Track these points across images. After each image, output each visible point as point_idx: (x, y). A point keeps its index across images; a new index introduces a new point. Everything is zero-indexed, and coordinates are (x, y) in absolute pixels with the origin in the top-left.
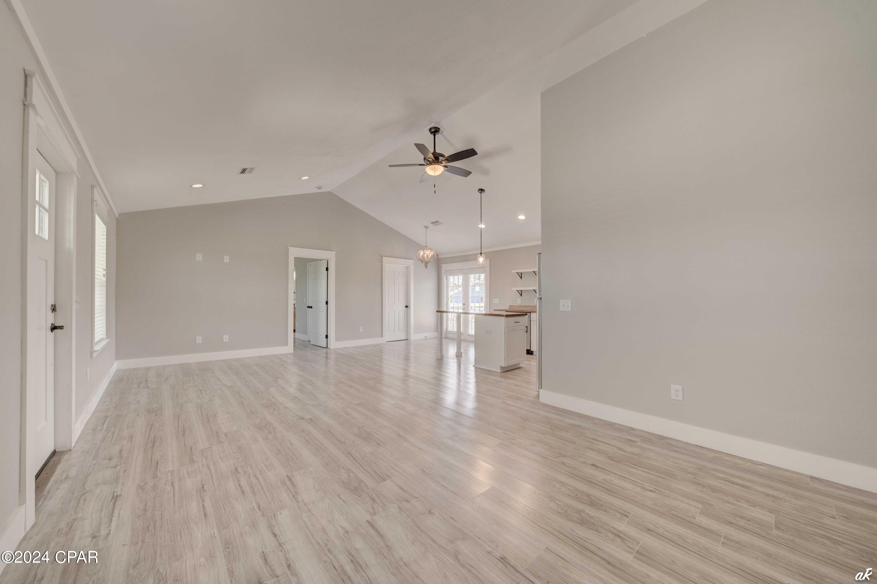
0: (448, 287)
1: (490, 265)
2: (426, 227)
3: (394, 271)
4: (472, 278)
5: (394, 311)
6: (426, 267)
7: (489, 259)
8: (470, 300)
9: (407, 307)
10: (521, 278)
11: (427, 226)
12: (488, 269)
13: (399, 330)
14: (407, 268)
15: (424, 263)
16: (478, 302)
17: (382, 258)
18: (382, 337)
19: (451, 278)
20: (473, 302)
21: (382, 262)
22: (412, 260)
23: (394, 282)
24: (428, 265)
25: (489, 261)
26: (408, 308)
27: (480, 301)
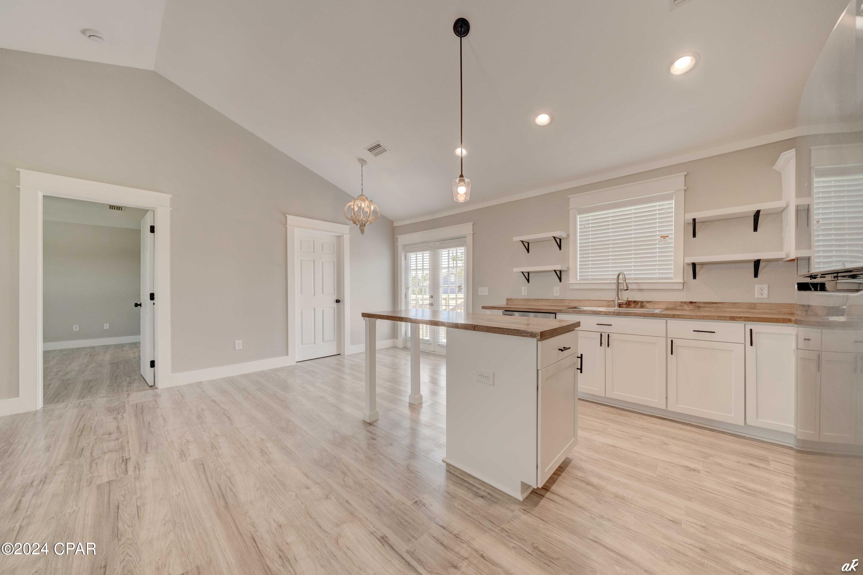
0: (408, 270)
1: (473, 231)
2: (362, 162)
3: (314, 241)
4: (445, 255)
5: (314, 309)
6: (362, 231)
7: (472, 223)
8: (441, 290)
9: (338, 301)
10: (528, 250)
11: (363, 158)
12: (469, 239)
13: (323, 341)
14: (339, 237)
15: (359, 226)
16: (453, 292)
17: (286, 217)
18: (287, 354)
19: (412, 256)
20: (446, 292)
21: (286, 224)
22: (347, 225)
23: (314, 261)
24: (366, 229)
25: (472, 225)
26: (341, 303)
27: (457, 291)
